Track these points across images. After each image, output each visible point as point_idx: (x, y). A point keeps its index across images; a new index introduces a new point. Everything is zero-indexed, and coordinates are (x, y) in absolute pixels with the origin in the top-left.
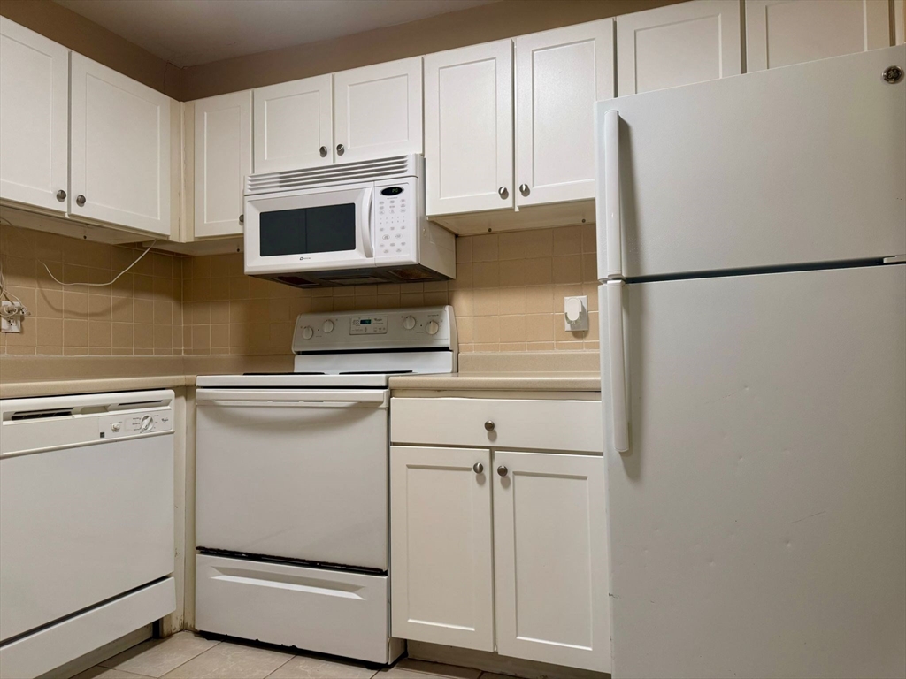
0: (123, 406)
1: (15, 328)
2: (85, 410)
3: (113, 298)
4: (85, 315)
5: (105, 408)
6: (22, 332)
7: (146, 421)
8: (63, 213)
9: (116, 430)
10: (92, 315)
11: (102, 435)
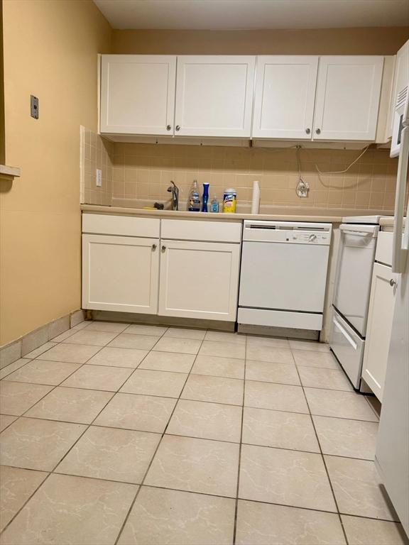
0: (300, 228)
1: (304, 195)
2: (281, 228)
3: (358, 178)
4: (341, 188)
5: (292, 228)
6: (307, 197)
7: (312, 237)
8: (311, 139)
9: (294, 238)
10: (346, 188)
11: (288, 240)
